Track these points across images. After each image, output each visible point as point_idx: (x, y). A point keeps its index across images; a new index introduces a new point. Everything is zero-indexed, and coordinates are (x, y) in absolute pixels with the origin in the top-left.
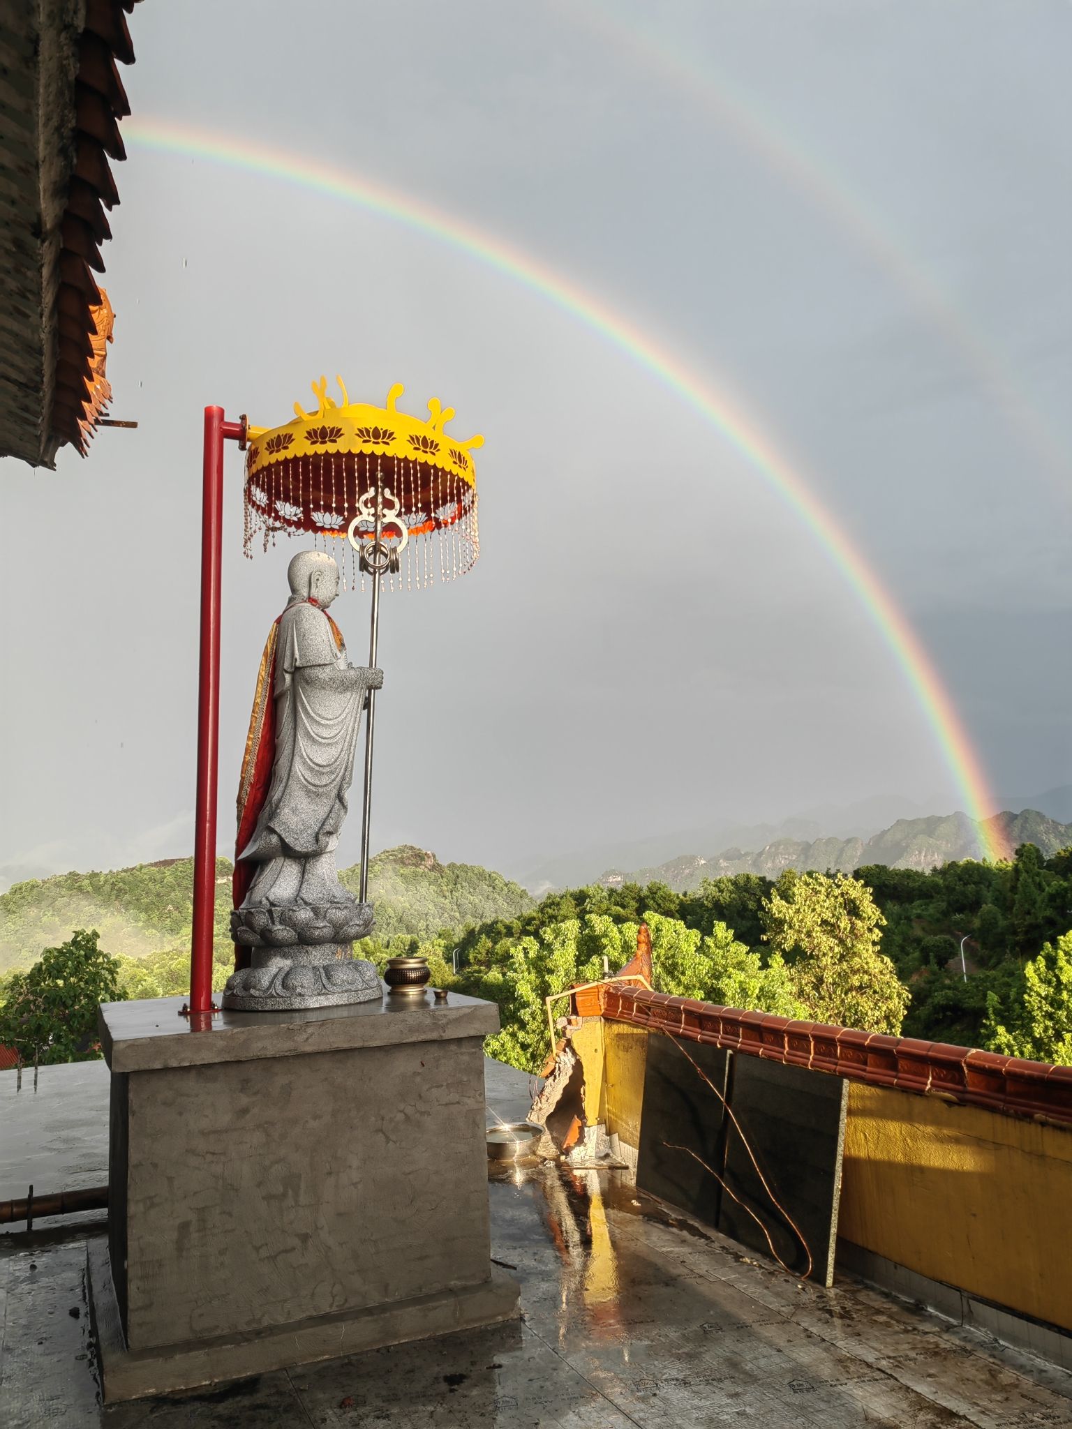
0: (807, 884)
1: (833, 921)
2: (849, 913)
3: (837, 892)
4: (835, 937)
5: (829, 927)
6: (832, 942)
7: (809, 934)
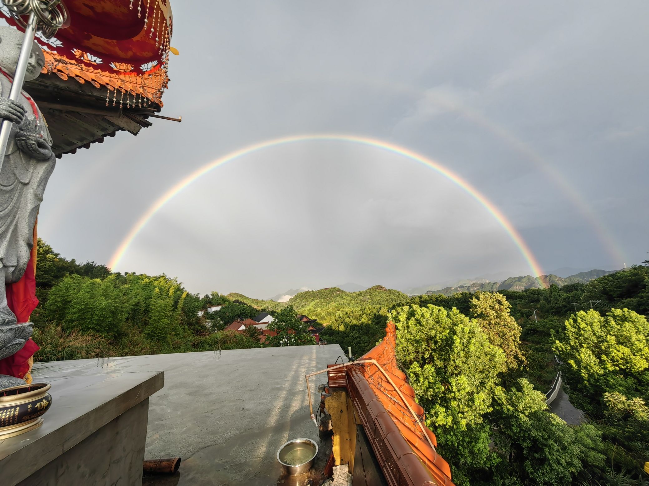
0: (484, 295)
1: (493, 306)
2: (498, 303)
3: (494, 297)
4: (494, 310)
5: (492, 308)
6: (494, 312)
7: (485, 309)
